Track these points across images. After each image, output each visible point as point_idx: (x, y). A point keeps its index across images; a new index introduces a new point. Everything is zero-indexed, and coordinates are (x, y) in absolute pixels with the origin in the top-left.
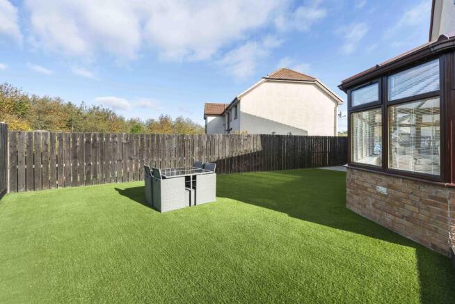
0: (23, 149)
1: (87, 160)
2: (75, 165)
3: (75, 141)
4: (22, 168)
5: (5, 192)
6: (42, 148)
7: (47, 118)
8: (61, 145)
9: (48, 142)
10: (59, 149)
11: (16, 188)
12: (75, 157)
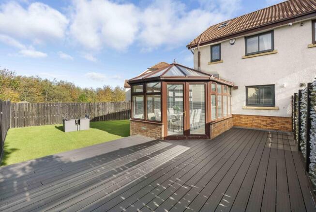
0: (16, 110)
1: (44, 115)
2: (39, 117)
3: (38, 107)
4: (16, 118)
5: (9, 128)
6: (24, 110)
7: (31, 90)
8: (32, 108)
9: (27, 107)
10: (32, 110)
11: (14, 126)
12: (39, 113)
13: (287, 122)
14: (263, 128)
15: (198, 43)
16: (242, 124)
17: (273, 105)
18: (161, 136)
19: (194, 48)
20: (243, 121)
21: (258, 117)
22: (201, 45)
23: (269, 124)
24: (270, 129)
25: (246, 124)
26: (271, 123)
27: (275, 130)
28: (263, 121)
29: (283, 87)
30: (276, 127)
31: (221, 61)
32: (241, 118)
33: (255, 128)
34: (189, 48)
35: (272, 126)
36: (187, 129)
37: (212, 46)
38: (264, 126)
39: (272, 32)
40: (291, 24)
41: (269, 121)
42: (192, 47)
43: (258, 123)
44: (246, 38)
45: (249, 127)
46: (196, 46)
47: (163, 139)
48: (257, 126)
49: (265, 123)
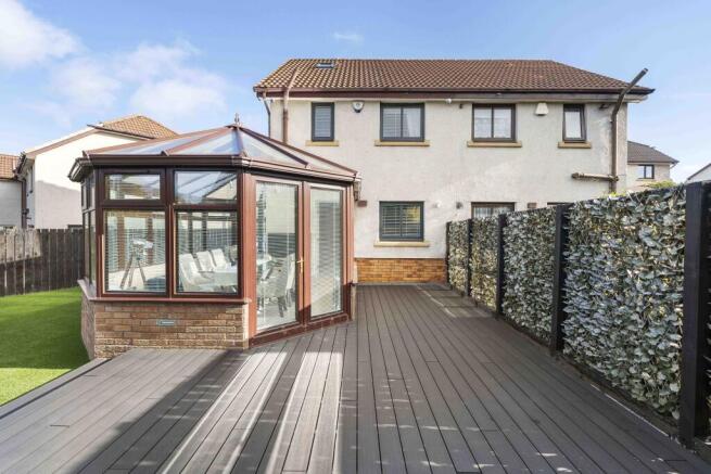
13: (440, 267)
14: (407, 280)
15: (284, 89)
16: (372, 276)
17: (421, 238)
18: (241, 337)
19: (274, 99)
20: (375, 270)
21: (399, 260)
22: (293, 94)
23: (415, 273)
24: (417, 282)
25: (380, 276)
26: (419, 270)
27: (425, 282)
28: (406, 267)
29: (435, 206)
30: (426, 275)
31: (335, 143)
32: (371, 265)
33: (395, 283)
34: (260, 94)
35: (420, 276)
36: (306, 305)
37: (314, 105)
38: (409, 276)
39: (421, 106)
40: (450, 100)
41: (415, 267)
42: (269, 94)
43: (400, 273)
44: (383, 105)
45: (384, 281)
46: (281, 94)
47: (246, 347)
48: (397, 279)
49: (409, 272)
